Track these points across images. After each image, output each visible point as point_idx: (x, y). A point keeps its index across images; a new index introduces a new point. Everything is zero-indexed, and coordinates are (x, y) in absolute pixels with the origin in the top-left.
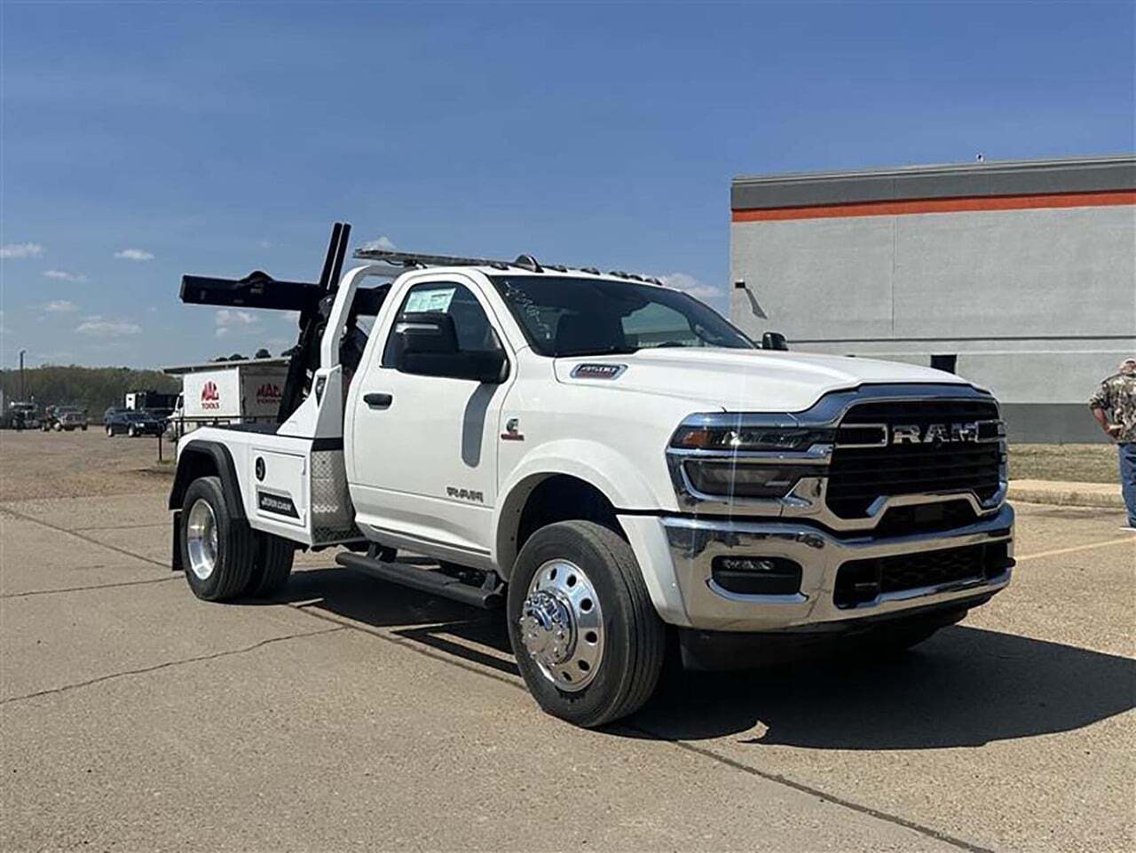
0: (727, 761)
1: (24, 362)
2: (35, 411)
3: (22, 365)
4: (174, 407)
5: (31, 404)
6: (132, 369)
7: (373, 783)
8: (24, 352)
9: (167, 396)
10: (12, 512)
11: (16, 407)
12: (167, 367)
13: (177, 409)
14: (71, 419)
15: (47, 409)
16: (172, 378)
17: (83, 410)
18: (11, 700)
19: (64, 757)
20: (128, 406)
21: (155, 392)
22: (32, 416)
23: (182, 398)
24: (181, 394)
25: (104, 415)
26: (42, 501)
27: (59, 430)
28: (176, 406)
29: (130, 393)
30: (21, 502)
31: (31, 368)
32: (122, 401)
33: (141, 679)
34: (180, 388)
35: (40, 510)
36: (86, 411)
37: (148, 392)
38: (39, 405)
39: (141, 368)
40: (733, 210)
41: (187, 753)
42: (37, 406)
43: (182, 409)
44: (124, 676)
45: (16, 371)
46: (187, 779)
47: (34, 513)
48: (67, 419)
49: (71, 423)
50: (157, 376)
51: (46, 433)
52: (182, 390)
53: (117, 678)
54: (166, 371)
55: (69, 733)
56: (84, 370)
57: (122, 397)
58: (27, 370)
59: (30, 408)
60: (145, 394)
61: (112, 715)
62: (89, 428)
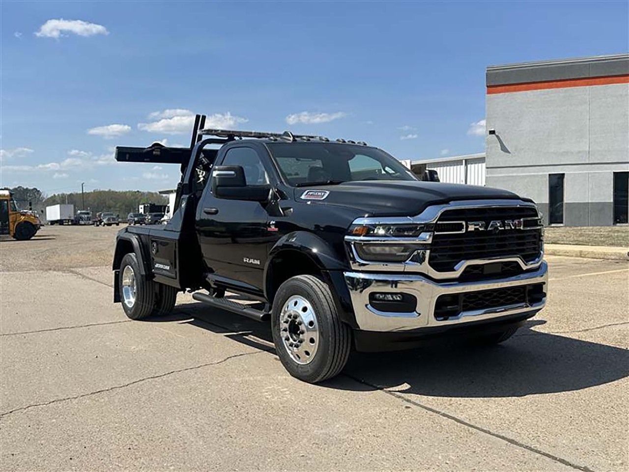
0: (544, 454)
1: (84, 189)
2: (90, 215)
3: (83, 191)
4: (164, 212)
5: (88, 212)
6: (142, 191)
7: (307, 463)
8: (84, 183)
9: (161, 206)
10: (80, 274)
11: (81, 213)
12: (160, 191)
13: (166, 213)
14: (110, 220)
15: (97, 214)
16: (162, 196)
17: (117, 215)
18: (82, 396)
19: (113, 437)
20: (140, 212)
21: (154, 204)
22: (89, 219)
23: (169, 207)
24: (168, 205)
25: (127, 218)
26: (96, 267)
27: (104, 226)
28: (166, 211)
29: (142, 204)
30: (85, 268)
31: (87, 192)
32: (137, 209)
33: (157, 383)
34: (167, 201)
35: (96, 273)
36: (118, 216)
37: (150, 204)
38: (92, 212)
39: (146, 191)
40: (487, 86)
41: (188, 437)
42: (91, 213)
43: (169, 213)
44: (147, 380)
45: (80, 194)
46: (190, 456)
47: (92, 274)
48: (108, 220)
49: (110, 222)
50: (155, 196)
51: (98, 227)
52: (168, 203)
53: (143, 382)
54: (160, 192)
55: (117, 420)
56: (116, 192)
57: (137, 207)
58: (86, 193)
59: (88, 214)
60: (149, 205)
61: (141, 409)
62: (120, 224)
